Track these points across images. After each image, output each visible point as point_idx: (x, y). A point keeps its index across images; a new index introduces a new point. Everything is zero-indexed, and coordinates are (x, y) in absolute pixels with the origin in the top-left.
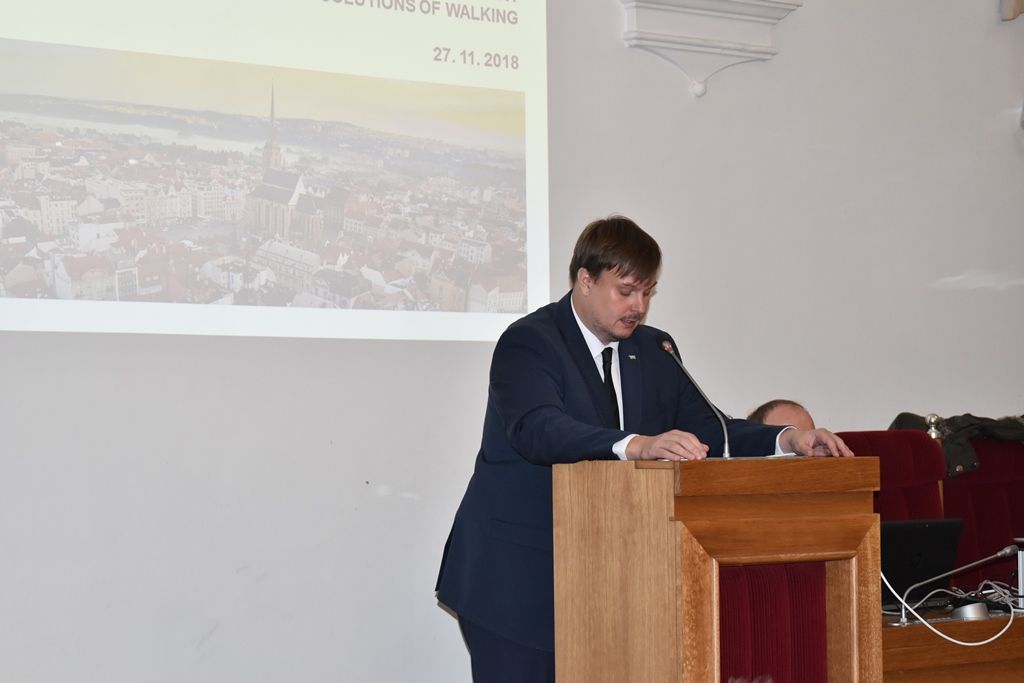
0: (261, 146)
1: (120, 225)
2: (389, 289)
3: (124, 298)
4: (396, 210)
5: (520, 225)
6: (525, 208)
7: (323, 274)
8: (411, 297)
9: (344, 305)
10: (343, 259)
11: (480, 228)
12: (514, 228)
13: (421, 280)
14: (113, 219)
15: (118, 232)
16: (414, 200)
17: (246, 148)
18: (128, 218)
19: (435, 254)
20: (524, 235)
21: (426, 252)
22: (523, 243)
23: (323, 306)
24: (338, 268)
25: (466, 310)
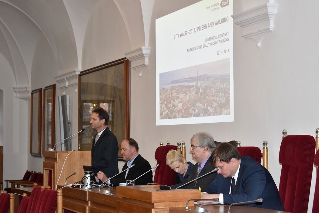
0: (196, 83)
1: (182, 103)
2: (211, 111)
3: (183, 118)
4: (212, 93)
5: (229, 92)
6: (230, 87)
7: (204, 109)
8: (214, 112)
9: (206, 116)
10: (206, 105)
11: (223, 94)
12: (228, 93)
13: (215, 108)
14: (181, 102)
15: (182, 104)
16: (215, 89)
17: (194, 84)
18: (183, 101)
19: (217, 102)
20: (230, 94)
21: (216, 101)
22: (229, 96)
23: (203, 116)
24: (205, 107)
25: (221, 115)
